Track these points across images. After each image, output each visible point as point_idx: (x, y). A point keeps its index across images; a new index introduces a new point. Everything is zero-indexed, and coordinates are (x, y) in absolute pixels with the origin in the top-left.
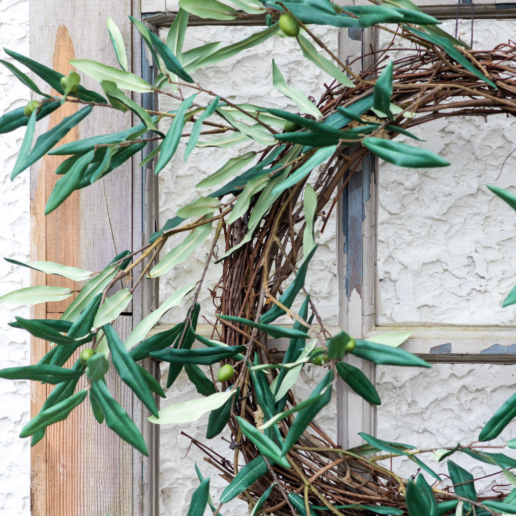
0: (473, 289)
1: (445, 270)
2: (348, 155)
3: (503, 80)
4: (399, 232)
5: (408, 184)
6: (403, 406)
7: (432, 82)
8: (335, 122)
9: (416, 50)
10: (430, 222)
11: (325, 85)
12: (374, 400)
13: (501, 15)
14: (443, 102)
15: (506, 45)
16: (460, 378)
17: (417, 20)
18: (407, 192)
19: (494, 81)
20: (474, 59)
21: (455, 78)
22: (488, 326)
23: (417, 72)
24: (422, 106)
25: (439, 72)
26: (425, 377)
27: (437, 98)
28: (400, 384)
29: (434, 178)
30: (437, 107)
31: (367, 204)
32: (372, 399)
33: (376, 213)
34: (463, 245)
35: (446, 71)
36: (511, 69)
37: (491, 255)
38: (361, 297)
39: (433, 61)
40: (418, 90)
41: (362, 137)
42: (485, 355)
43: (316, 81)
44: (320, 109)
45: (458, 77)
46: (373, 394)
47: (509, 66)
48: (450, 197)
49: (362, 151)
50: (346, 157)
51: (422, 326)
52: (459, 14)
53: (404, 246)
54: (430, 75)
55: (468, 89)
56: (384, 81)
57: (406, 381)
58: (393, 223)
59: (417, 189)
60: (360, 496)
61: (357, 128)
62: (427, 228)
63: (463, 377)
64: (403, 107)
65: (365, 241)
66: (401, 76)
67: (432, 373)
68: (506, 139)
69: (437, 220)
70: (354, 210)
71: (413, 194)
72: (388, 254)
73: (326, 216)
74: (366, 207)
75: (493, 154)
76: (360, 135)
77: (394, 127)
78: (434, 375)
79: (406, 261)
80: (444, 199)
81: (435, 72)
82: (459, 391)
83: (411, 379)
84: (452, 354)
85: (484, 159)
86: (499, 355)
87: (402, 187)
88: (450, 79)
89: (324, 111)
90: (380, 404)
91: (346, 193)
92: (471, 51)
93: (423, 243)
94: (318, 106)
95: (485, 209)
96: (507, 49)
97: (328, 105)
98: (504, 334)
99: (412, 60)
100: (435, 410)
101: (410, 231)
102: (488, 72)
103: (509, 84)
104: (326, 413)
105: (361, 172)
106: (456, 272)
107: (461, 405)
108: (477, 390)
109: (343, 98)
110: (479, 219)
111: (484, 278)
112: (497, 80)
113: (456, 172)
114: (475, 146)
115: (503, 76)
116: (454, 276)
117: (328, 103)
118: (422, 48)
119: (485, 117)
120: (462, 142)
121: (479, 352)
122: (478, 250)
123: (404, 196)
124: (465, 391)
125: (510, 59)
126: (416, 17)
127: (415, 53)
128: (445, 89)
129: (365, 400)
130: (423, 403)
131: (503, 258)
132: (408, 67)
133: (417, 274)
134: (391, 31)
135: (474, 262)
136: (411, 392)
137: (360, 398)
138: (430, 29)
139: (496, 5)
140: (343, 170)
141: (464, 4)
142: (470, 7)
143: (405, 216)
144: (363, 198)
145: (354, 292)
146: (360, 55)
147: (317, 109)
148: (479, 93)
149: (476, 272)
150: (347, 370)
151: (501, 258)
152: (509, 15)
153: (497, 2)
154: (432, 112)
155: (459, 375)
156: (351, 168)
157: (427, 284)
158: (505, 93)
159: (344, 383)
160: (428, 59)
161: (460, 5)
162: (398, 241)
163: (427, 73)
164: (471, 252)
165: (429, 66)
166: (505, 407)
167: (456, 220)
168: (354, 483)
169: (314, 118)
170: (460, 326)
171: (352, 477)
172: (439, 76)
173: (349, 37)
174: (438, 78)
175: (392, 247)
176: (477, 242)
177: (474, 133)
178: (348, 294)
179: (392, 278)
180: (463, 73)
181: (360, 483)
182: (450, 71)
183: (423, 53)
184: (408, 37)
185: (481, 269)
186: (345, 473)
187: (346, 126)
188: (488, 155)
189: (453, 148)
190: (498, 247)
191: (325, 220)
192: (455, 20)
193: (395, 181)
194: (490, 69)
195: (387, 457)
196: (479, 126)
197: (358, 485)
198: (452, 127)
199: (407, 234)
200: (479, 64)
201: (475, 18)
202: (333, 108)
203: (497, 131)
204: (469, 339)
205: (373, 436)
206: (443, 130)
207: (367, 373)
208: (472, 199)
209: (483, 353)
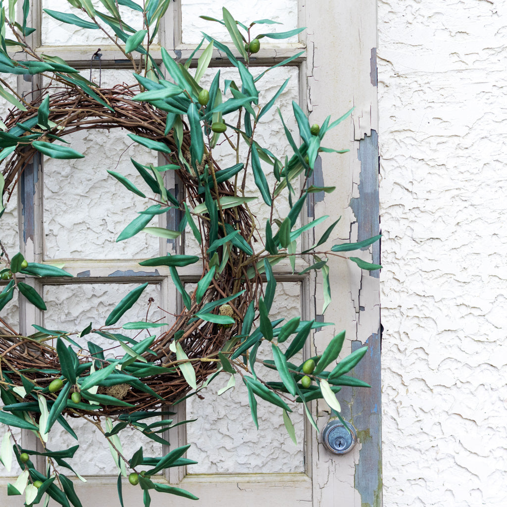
0: (106, 240)
1: (88, 228)
2: (23, 153)
3: (118, 107)
4: (58, 204)
5: (63, 173)
6: (62, 316)
7: (75, 108)
8: (15, 132)
9: (66, 88)
10: (78, 197)
11: (9, 109)
12: (42, 307)
13: (118, 67)
14: (82, 120)
15: (121, 86)
16: (99, 297)
17: (64, 70)
18: (63, 178)
19: (113, 108)
20: (101, 94)
21: (90, 105)
22: (113, 260)
23: (66, 102)
24: (69, 123)
25: (80, 102)
26: (76, 297)
27: (79, 117)
28: (60, 302)
29: (81, 170)
30: (79, 123)
31: (36, 184)
32: (41, 306)
33: (42, 191)
34: (99, 212)
35: (84, 101)
36: (124, 100)
37: (117, 218)
38: (33, 243)
39: (76, 95)
40: (66, 113)
41: (31, 141)
42: (111, 277)
43: (3, 107)
44: (6, 125)
45: (91, 105)
46: (42, 304)
47: (123, 98)
48: (90, 181)
49: (32, 151)
50: (22, 154)
51: (72, 261)
52: (92, 66)
53: (62, 213)
54: (74, 103)
55: (97, 112)
56: (44, 107)
57: (64, 300)
58: (55, 199)
59: (70, 176)
60: (34, 364)
61: (29, 135)
62: (77, 201)
63: (101, 296)
64: (57, 123)
65: (36, 208)
66: (56, 104)
67: (80, 294)
68: (125, 144)
69: (82, 196)
70: (28, 188)
71: (67, 180)
72: (51, 218)
73: (10, 191)
74: (35, 187)
75: (117, 153)
76: (30, 140)
77: (52, 135)
78: (81, 295)
79: (63, 222)
80: (87, 182)
81: (77, 101)
82: (98, 306)
83: (67, 299)
84: (91, 277)
85: (111, 157)
86: (120, 277)
87: (60, 175)
88: (87, 106)
89: (8, 126)
90: (46, 310)
91: (23, 176)
92: (100, 89)
93: (74, 211)
94: (4, 123)
95: (113, 189)
96: (121, 88)
97: (11, 122)
98: (122, 264)
99: (63, 95)
100: (83, 318)
101: (65, 203)
102: (110, 102)
103: (123, 109)
104: (12, 322)
105: (33, 164)
106: (94, 229)
107: (99, 314)
108: (110, 305)
109: (21, 118)
110: (109, 195)
111: (113, 233)
112: (115, 107)
113: (94, 166)
114: (106, 149)
115: (119, 104)
116: (94, 232)
117: (11, 121)
118: (69, 87)
119: (109, 130)
120: (98, 147)
121: (107, 276)
122: (109, 215)
123: (61, 181)
124: (102, 305)
125: (123, 94)
126: (64, 68)
127: (65, 90)
128: (83, 112)
129: (36, 308)
130: (75, 313)
131: (125, 220)
132: (61, 98)
133: (70, 231)
134: (49, 77)
135: (106, 223)
136: (67, 307)
137: (33, 306)
138: (74, 76)
139: (115, 60)
140: (20, 163)
141: (96, 60)
142: (99, 62)
143: (62, 193)
144: (34, 180)
145: (29, 239)
146: (31, 91)
147: (4, 125)
148: (104, 114)
149: (107, 229)
150: (25, 288)
151: (123, 220)
152: (124, 67)
153: (116, 59)
154: (75, 127)
155: (98, 295)
156: (26, 161)
157: (76, 237)
158: (120, 115)
159: (23, 297)
160: (74, 94)
161: (92, 60)
162: (58, 210)
163: (72, 102)
164: (104, 216)
165: (74, 98)
166: (121, 304)
167: (95, 196)
168: (30, 357)
169: (2, 130)
170: (96, 260)
171: (28, 353)
172: (80, 104)
173: (24, 79)
174: (79, 106)
175: (54, 214)
176: (108, 210)
177: (105, 141)
178: (25, 241)
179: (54, 233)
180: (95, 102)
181: (33, 357)
182: (86, 101)
183: (70, 90)
184: (59, 80)
185: (110, 227)
186: (24, 352)
187: (22, 135)
188: (114, 155)
189: (92, 151)
190: (122, 213)
191: (10, 194)
192: (90, 70)
193: (55, 171)
194: (111, 100)
195: (50, 339)
196: (108, 136)
197: (32, 358)
198: (91, 137)
199: (64, 205)
200: (104, 97)
201: (103, 68)
202: (14, 123)
203: (119, 139)
204: (101, 267)
205: (42, 326)
206: (85, 139)
207: (37, 290)
208: (104, 183)
209: (110, 276)
